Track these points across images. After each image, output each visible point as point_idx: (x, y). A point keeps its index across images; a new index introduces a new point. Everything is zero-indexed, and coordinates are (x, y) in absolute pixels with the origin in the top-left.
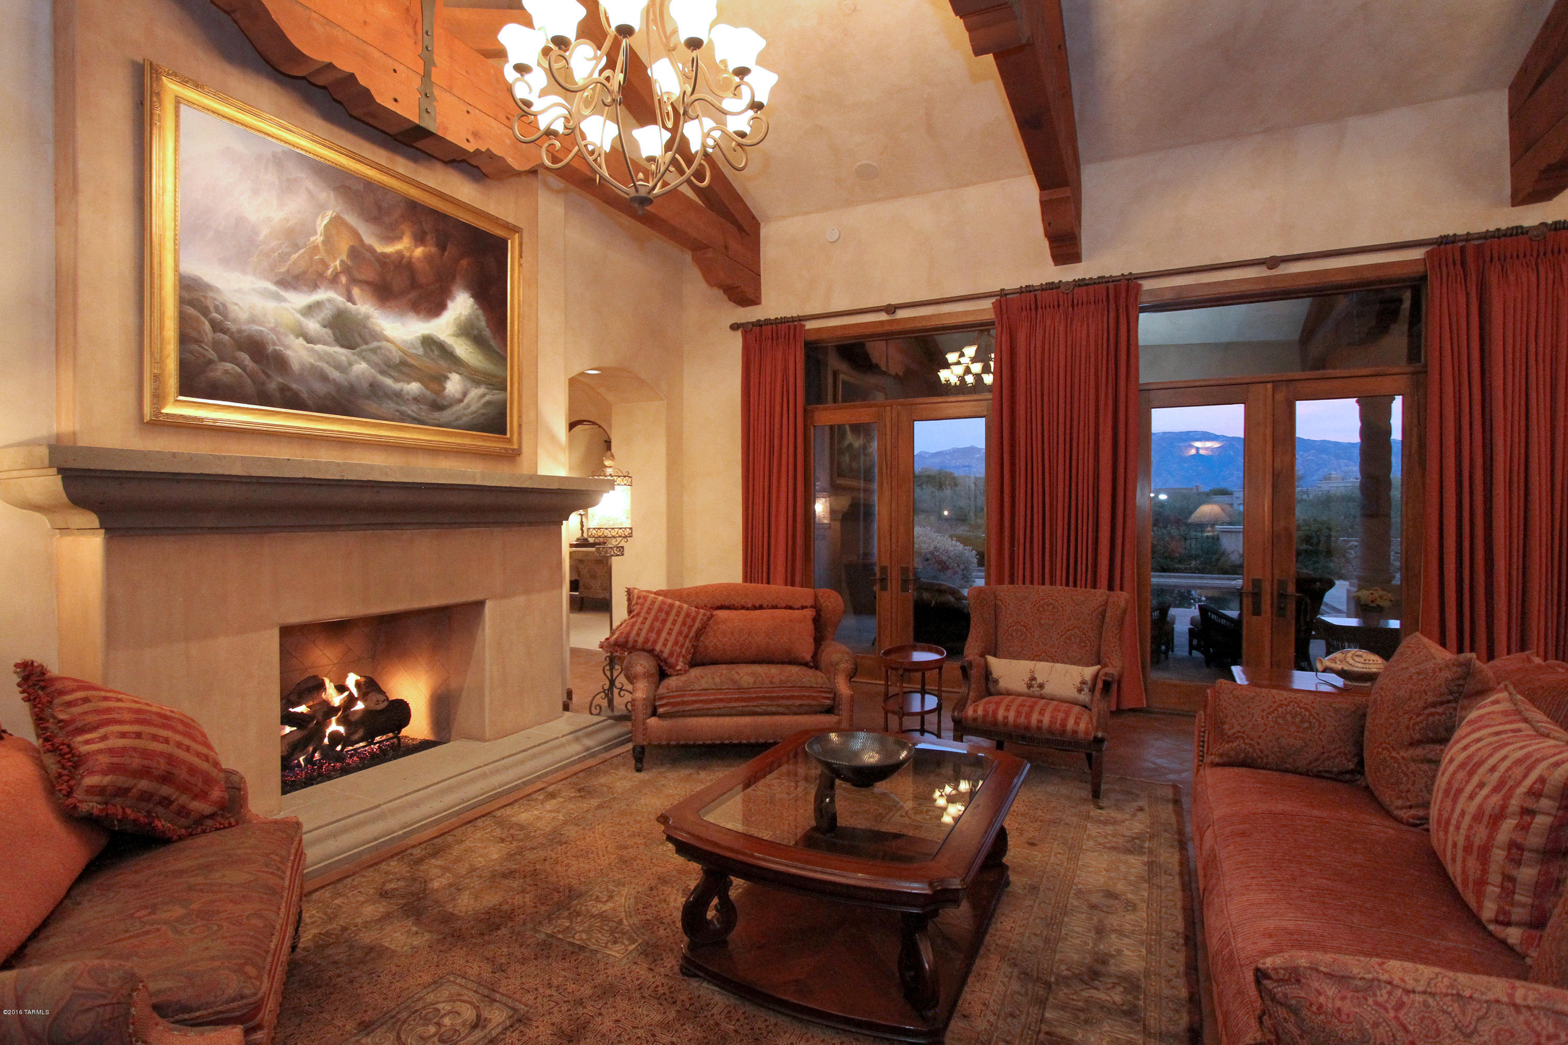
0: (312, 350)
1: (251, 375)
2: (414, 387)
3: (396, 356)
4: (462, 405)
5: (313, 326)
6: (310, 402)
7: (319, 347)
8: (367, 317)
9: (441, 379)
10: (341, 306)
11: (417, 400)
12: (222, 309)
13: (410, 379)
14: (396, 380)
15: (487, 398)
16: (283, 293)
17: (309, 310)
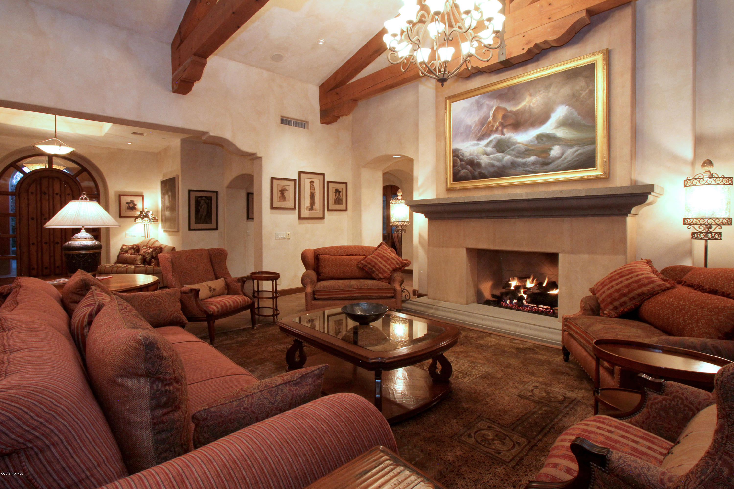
0: (489, 158)
1: (470, 172)
2: (533, 158)
3: (523, 148)
4: (561, 159)
5: (489, 149)
6: (488, 175)
7: (491, 156)
8: (510, 138)
9: (547, 151)
10: (499, 138)
11: (534, 163)
12: (463, 155)
13: (530, 155)
14: (523, 158)
15: (579, 152)
16: (479, 143)
17: (487, 145)
